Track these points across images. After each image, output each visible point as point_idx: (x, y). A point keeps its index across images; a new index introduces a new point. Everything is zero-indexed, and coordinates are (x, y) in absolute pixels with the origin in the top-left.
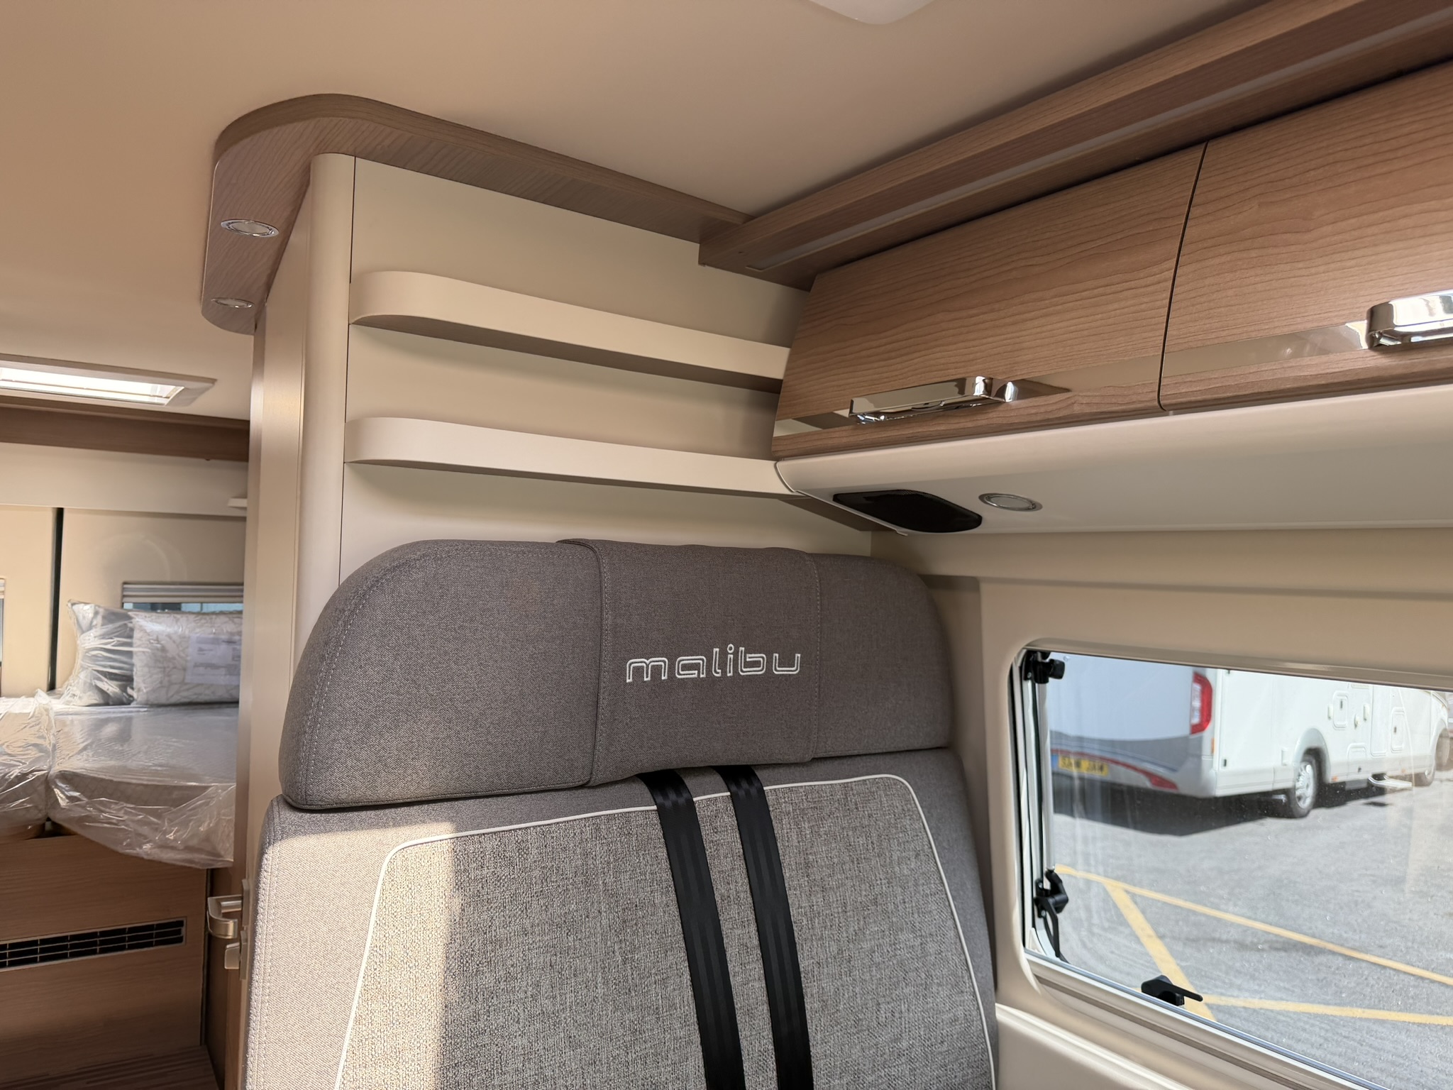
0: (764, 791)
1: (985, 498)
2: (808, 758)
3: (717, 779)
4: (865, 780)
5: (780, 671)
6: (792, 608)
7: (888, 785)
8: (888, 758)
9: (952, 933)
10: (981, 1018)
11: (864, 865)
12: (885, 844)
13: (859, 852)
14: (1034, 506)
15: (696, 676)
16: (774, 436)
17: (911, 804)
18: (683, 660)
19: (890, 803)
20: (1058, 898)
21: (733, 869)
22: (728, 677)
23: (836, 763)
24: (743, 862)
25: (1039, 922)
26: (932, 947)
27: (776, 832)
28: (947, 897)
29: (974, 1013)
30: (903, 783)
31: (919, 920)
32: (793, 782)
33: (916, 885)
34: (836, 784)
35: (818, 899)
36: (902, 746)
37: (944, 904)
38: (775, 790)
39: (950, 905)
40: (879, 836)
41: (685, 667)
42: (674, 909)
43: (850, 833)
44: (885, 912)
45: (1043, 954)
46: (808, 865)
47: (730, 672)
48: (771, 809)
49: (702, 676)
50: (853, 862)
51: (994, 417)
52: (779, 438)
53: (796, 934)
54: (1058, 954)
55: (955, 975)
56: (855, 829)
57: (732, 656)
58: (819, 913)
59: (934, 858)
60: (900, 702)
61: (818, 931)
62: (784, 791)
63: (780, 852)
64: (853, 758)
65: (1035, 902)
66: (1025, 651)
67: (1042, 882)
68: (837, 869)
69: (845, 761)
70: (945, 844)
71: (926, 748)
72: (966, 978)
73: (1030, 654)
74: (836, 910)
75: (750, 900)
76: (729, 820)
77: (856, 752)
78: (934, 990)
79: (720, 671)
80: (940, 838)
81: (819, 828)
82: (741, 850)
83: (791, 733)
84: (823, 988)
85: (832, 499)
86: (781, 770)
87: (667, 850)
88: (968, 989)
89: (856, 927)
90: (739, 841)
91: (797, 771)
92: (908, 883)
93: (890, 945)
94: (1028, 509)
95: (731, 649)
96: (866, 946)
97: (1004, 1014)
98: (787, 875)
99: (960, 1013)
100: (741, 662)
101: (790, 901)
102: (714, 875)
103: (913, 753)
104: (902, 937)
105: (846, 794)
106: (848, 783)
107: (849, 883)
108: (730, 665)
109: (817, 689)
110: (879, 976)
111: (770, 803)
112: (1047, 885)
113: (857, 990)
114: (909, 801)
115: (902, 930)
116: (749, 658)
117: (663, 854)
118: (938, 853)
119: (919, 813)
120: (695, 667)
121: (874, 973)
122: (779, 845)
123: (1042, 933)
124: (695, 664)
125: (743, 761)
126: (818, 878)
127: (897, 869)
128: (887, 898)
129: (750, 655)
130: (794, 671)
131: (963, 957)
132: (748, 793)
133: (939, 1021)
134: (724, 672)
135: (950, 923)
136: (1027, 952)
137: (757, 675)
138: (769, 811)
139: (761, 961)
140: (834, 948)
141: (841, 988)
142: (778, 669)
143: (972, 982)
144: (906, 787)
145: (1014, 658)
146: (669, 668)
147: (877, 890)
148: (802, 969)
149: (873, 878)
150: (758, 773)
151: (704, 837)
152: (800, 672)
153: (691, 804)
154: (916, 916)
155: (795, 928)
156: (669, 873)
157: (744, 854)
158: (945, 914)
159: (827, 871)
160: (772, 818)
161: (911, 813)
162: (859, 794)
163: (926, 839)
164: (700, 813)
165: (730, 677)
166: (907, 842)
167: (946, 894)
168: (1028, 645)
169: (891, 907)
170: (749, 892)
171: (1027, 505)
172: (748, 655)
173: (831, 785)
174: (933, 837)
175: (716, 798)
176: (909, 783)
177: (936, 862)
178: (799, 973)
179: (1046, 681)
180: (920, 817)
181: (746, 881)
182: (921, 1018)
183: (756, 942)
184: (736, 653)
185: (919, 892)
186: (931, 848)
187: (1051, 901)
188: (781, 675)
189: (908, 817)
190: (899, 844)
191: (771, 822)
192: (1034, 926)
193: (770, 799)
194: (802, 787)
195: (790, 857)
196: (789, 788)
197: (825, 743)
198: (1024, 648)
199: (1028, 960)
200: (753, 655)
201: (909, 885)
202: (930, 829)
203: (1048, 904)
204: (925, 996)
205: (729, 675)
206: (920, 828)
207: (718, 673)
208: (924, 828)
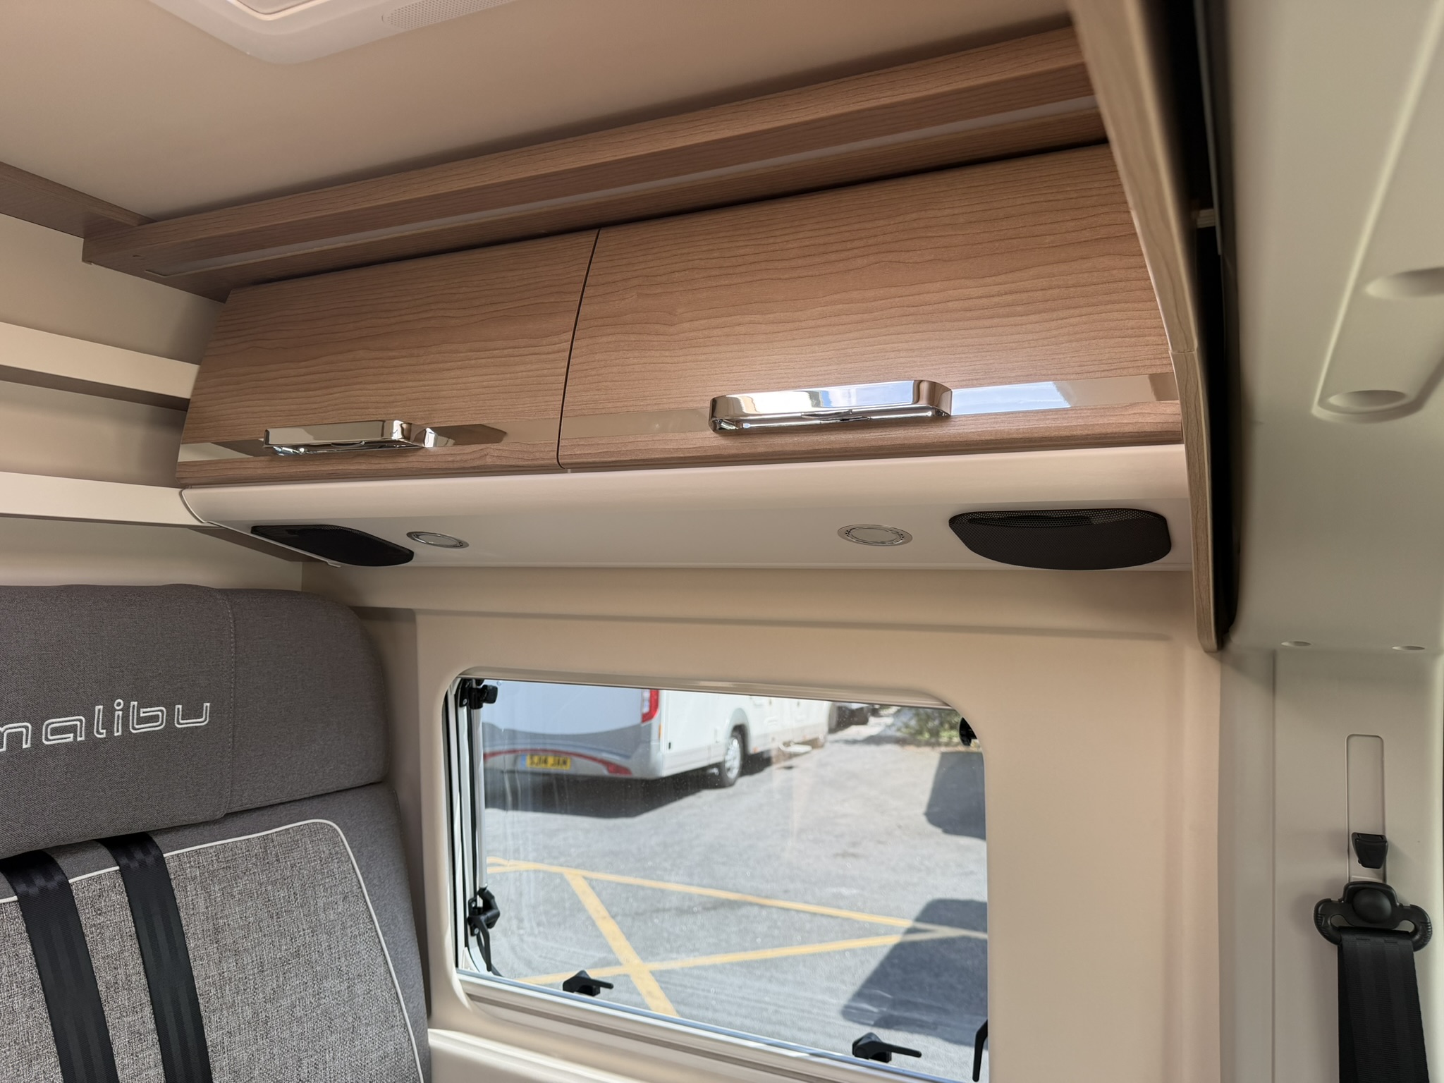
0: (163, 858)
1: (412, 535)
2: (219, 815)
3: (104, 852)
4: (288, 829)
5: (182, 724)
6: (200, 653)
7: (313, 830)
8: (315, 802)
9: (382, 969)
10: (412, 1049)
11: (285, 918)
12: (309, 893)
13: (279, 906)
14: (461, 544)
15: (71, 740)
16: (179, 461)
17: (339, 847)
18: (53, 723)
19: (316, 849)
20: (489, 914)
21: (122, 952)
22: (115, 737)
23: (255, 815)
24: (135, 941)
25: (473, 941)
26: (360, 989)
27: (178, 902)
28: (377, 934)
29: (405, 1045)
30: (331, 826)
31: (346, 963)
32: (201, 844)
33: (344, 928)
34: (253, 838)
35: (229, 965)
36: (332, 787)
37: (374, 942)
38: (178, 855)
39: (380, 942)
40: (303, 885)
41: (56, 731)
42: (42, 1011)
43: (270, 888)
44: (308, 962)
45: (475, 971)
46: (217, 930)
47: (118, 731)
48: (172, 877)
49: (79, 739)
50: (272, 917)
51: (413, 461)
52: (185, 464)
53: (202, 1008)
54: (490, 968)
55: (384, 1011)
56: (275, 882)
57: (120, 713)
58: (230, 979)
59: (364, 897)
60: (329, 743)
61: (229, 999)
62: (189, 855)
63: (184, 922)
64: (275, 807)
65: (468, 921)
66: (459, 680)
67: (476, 900)
68: (253, 928)
69: (265, 812)
70: (375, 881)
71: (358, 785)
72: (397, 1011)
73: (464, 682)
74: (251, 972)
75: (144, 981)
76: (118, 897)
77: (278, 801)
78: (363, 1031)
79: (104, 731)
80: (371, 876)
81: (232, 887)
82: (134, 929)
83: (199, 790)
84: (235, 1058)
85: (250, 531)
86: (187, 832)
87: (32, 945)
88: (398, 1023)
89: (275, 986)
90: (131, 918)
91: (206, 831)
92: (334, 928)
93: (314, 996)
94: (455, 546)
95: (119, 704)
96: (286, 1002)
97: (438, 1039)
98: (191, 945)
99: (390, 1048)
100: (132, 718)
101: (195, 974)
102: (97, 963)
103: (344, 794)
104: (326, 985)
105: (265, 848)
106: (268, 835)
107: (267, 940)
108: (118, 724)
109: (231, 740)
110: (300, 1031)
111: (171, 871)
112: (480, 903)
113: (275, 1051)
114: (335, 842)
115: (327, 977)
116: (144, 713)
117: (26, 950)
118: (368, 891)
119: (348, 854)
120: (72, 729)
121: (295, 1029)
122: (182, 915)
123: (476, 950)
124: (70, 726)
125: (137, 828)
126: (229, 941)
127: (322, 916)
128: (311, 948)
129: (145, 710)
130: (202, 722)
131: (393, 992)
132: (142, 863)
133: (368, 1062)
134: (110, 732)
135: (380, 959)
136: (459, 972)
137: (155, 731)
138: (170, 880)
139: (158, 1046)
140: (248, 1012)
141: (255, 1054)
142: (181, 721)
143: (403, 1014)
144: (335, 829)
145: (449, 686)
146: (33, 734)
147: (299, 942)
148: (209, 1044)
149: (295, 930)
150: (157, 840)
151: (83, 922)
152: (209, 722)
153: (66, 887)
154: (343, 960)
155: (201, 1001)
156: (35, 971)
157: (137, 932)
158: (375, 952)
159: (240, 933)
160: (174, 886)
161: (339, 856)
162: (280, 845)
163: (355, 880)
164: (78, 896)
165: (118, 736)
166: (335, 886)
167: (376, 931)
168: (460, 674)
169: (315, 956)
170: (142, 973)
171: (454, 543)
172: (142, 710)
173: (247, 840)
174: (362, 876)
175: (100, 876)
176: (337, 824)
177: (365, 901)
178: (206, 1048)
179: (480, 706)
180: (349, 858)
181: (140, 961)
182: (347, 1064)
183: (151, 1026)
184: (126, 710)
185: (346, 935)
186: (361, 887)
187: (483, 918)
188: (185, 728)
189: (336, 861)
190: (325, 890)
191: (173, 891)
192: (467, 944)
193: (172, 866)
194: (212, 847)
195: (196, 926)
196: (196, 851)
197: (241, 796)
198: (457, 677)
199: (461, 981)
200: (149, 709)
201: (336, 929)
202: (360, 869)
203: (481, 921)
204: (352, 1040)
205: (116, 734)
206: (349, 870)
207: (102, 734)
208: (354, 869)
